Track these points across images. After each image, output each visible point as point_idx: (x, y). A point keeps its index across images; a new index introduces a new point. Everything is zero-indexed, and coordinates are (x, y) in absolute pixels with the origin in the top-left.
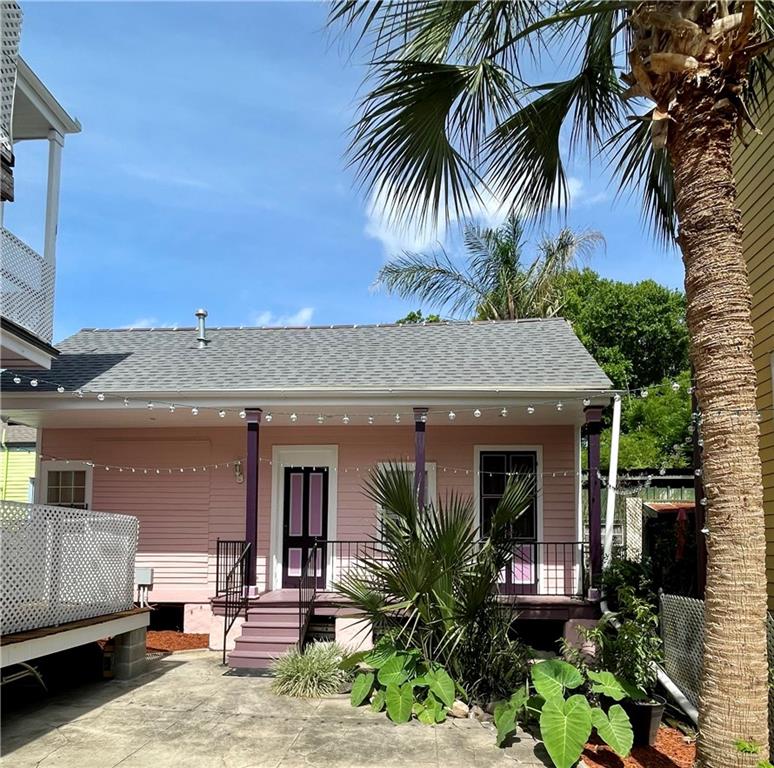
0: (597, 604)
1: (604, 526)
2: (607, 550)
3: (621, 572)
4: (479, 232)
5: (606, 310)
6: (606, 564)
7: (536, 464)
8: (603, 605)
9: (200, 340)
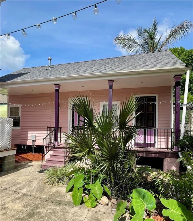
0: (177, 153)
1: (181, 123)
2: (182, 132)
3: (187, 141)
4: (142, 30)
5: (187, 58)
6: (181, 138)
7: (156, 101)
8: (179, 154)
9: (49, 67)
